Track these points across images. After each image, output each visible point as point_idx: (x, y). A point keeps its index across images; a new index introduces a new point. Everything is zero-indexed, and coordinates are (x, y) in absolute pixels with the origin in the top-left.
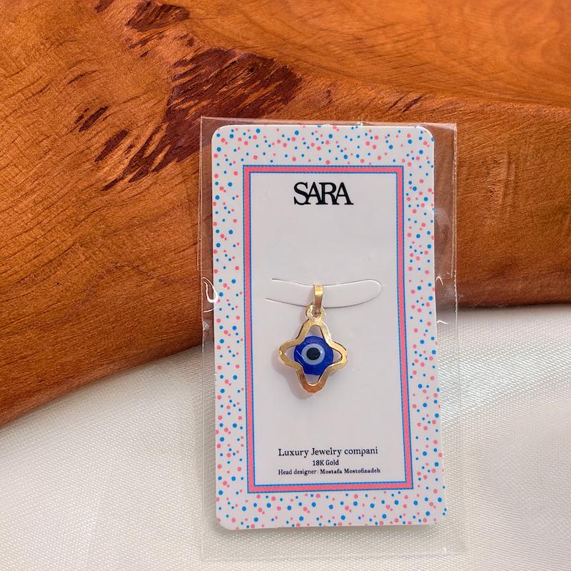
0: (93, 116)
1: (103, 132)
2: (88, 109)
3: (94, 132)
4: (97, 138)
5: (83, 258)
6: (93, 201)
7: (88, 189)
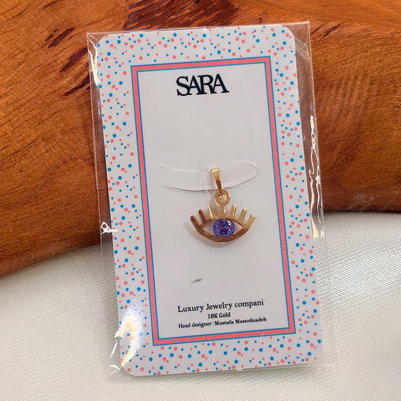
0: (60, 35)
1: (68, 49)
2: (57, 30)
3: (61, 49)
4: (63, 53)
5: (43, 150)
6: (55, 104)
7: (52, 95)
